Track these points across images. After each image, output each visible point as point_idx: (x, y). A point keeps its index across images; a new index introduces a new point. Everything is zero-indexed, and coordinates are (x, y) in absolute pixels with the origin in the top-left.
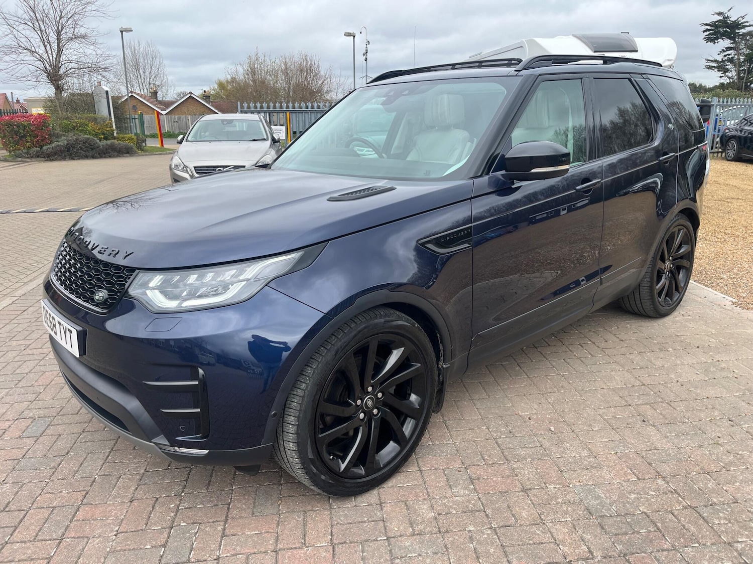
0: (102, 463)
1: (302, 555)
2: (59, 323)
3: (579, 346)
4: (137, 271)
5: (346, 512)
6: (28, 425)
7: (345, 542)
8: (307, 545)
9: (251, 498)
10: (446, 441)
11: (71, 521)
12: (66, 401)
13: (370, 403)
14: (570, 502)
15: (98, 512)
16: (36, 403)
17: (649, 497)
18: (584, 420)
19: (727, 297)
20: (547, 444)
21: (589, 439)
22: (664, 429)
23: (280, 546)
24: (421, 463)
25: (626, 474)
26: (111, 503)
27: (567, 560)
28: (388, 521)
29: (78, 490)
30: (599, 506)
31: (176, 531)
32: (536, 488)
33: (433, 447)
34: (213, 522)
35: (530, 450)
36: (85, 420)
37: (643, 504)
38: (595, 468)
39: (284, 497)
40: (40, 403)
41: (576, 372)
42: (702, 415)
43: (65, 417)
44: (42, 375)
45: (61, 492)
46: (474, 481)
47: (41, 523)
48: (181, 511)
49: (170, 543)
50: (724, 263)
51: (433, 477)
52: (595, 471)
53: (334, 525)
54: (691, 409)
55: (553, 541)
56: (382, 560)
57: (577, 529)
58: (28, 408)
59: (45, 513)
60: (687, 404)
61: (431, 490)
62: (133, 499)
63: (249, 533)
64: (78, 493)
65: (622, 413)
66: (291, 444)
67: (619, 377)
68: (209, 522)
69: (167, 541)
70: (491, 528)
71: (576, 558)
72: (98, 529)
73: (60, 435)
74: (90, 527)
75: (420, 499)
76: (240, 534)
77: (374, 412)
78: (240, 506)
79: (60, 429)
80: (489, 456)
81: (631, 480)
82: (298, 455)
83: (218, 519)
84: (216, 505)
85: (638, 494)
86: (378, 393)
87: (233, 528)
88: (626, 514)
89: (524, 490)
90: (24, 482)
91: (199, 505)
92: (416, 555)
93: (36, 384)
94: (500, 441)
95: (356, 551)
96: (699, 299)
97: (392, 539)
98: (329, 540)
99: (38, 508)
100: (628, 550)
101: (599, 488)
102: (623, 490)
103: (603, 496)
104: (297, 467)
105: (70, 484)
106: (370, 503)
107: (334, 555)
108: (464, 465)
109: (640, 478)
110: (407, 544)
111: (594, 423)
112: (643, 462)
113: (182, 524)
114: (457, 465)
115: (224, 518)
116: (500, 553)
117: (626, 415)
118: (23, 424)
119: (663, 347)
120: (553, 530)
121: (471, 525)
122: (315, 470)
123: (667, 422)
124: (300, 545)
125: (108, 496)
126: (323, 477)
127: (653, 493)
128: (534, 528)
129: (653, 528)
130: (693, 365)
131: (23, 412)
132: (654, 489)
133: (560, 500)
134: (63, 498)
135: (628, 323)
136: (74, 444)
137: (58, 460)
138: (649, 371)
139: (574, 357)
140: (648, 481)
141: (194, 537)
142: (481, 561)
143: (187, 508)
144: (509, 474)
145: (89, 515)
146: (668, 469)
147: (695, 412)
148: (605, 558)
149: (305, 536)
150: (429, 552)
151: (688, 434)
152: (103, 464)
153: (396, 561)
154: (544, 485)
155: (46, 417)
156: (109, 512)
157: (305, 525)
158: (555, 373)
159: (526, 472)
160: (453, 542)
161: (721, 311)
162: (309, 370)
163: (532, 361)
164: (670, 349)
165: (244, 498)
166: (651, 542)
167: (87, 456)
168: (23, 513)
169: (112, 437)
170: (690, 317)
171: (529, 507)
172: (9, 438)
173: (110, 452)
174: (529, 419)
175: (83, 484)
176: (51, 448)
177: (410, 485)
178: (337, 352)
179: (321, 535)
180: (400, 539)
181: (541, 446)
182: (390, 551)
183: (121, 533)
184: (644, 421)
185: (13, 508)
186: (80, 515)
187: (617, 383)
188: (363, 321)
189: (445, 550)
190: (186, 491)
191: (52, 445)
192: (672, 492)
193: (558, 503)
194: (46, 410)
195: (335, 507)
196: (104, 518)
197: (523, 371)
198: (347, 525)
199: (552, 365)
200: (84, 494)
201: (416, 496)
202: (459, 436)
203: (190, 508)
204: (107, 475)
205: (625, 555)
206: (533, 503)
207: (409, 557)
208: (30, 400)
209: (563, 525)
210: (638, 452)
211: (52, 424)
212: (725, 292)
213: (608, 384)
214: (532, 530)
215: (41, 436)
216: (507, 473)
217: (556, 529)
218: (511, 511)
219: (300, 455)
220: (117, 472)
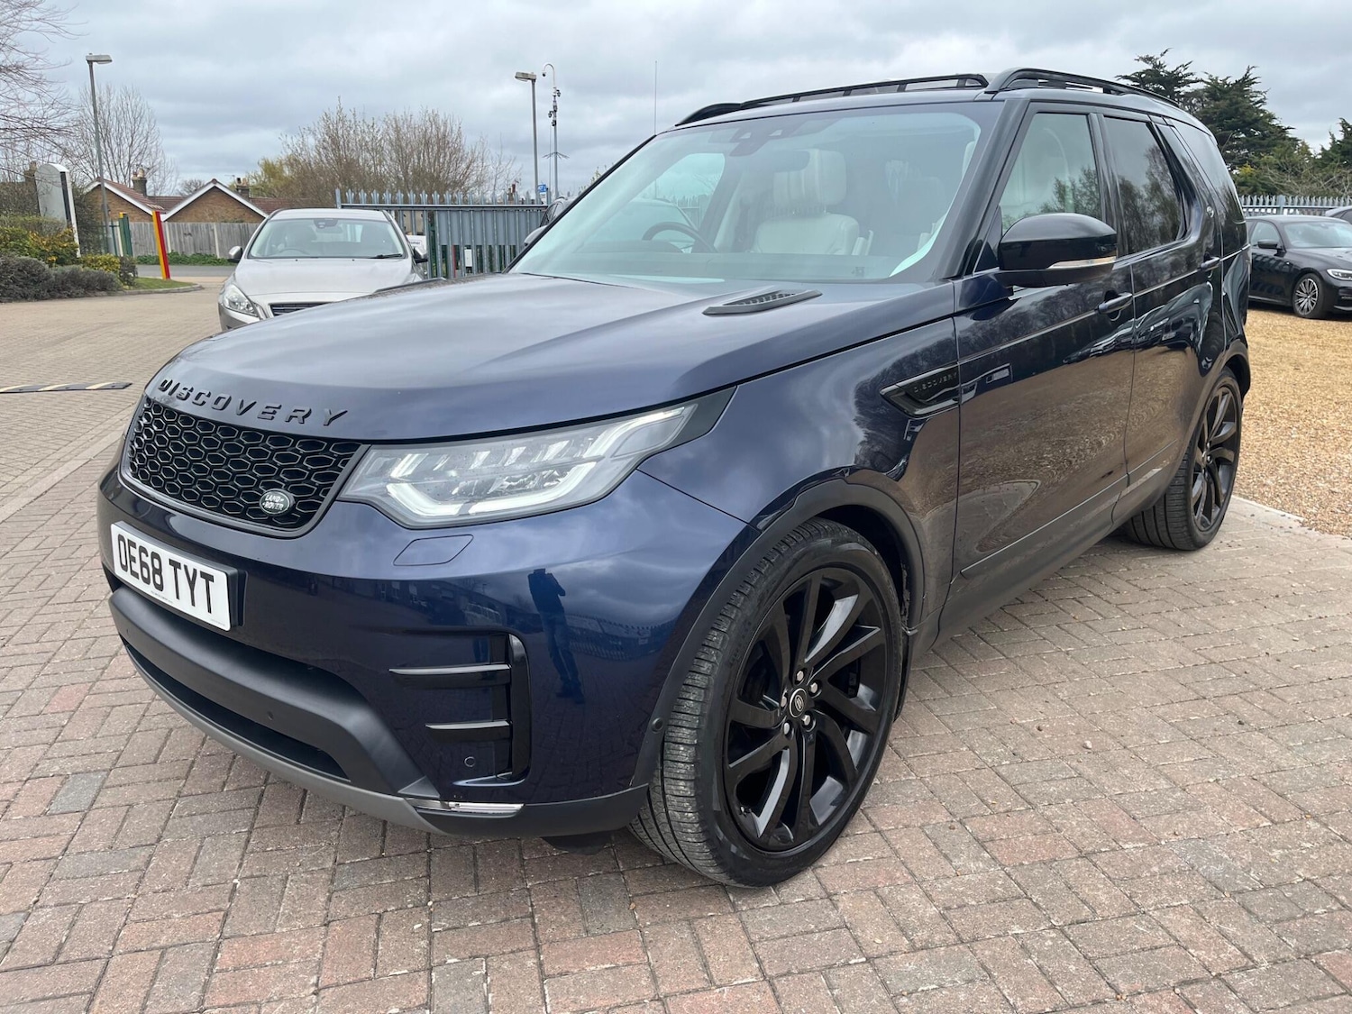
0: (238, 853)
1: (715, 1003)
2: (176, 565)
3: (1074, 601)
4: (363, 447)
5: (769, 917)
6: (56, 788)
7: (789, 973)
8: (718, 983)
9: (571, 901)
10: (905, 776)
11: (210, 973)
12: (123, 739)
13: (799, 703)
14: (1173, 871)
15: (262, 951)
16: (60, 747)
17: (1304, 852)
18: (1136, 727)
19: (1287, 515)
20: (1089, 772)
21: (1160, 760)
22: (1279, 735)
23: (664, 989)
24: (874, 818)
25: (1249, 817)
26: (284, 930)
27: (1214, 974)
28: (856, 927)
29: (205, 910)
30: (1228, 873)
31: (442, 975)
32: (1103, 850)
33: (885, 789)
34: (512, 952)
35: (1064, 784)
36: (177, 774)
37: (1301, 865)
38: (1192, 809)
39: (637, 895)
40: (70, 746)
41: (1088, 645)
42: (1333, 708)
43: (130, 770)
44: (56, 692)
45: (168, 917)
46: (987, 844)
47: (145, 981)
48: (438, 935)
49: (439, 999)
50: (1258, 461)
51: (907, 841)
52: (1194, 813)
53: (756, 942)
54: (1311, 699)
55: (1172, 941)
56: (874, 1001)
57: (1207, 918)
58: (45, 757)
59: (148, 962)
60: (1301, 691)
61: (914, 865)
62: (329, 919)
63: (593, 968)
64: (208, 916)
65: (1197, 711)
66: (682, 783)
67: (1166, 654)
68: (504, 953)
69: (430, 997)
70: (1053, 927)
71: (1226, 968)
72: (274, 984)
73: (131, 806)
74: (256, 982)
75: (899, 883)
76: (576, 971)
77: (804, 720)
78: (556, 919)
79: (128, 794)
80: (995, 797)
81: (1261, 825)
82: (694, 805)
83: (521, 947)
84: (507, 920)
85: (1283, 848)
86: (812, 683)
87: (557, 959)
88: (1279, 885)
89: (1084, 855)
90: (82, 902)
91: (470, 922)
92: (935, 986)
93: (49, 709)
94: (1003, 771)
95: (818, 988)
96: (1244, 519)
97: (877, 961)
98: (757, 972)
99: (129, 952)
100: (1309, 946)
101: (1212, 843)
102: (1256, 844)
103: (1226, 856)
104: (689, 831)
105: (185, 899)
106: (807, 897)
107: (778, 999)
108: (955, 816)
109: (1277, 820)
110: (911, 967)
111: (1157, 731)
112: (1270, 794)
113: (449, 961)
114: (942, 817)
115: (533, 943)
116: (1088, 972)
117: (1206, 714)
118: (47, 788)
119: (1219, 598)
120: (1167, 924)
121: (1013, 924)
122: (721, 836)
123: (1280, 723)
124: (704, 984)
125: (273, 918)
126: (734, 849)
127: (1309, 845)
128: (1131, 922)
129: (1334, 904)
130: (1280, 626)
131: (37, 765)
132: (1306, 837)
133: (1156, 869)
134: (177, 928)
135: (1142, 562)
136: (167, 822)
137: (143, 853)
138: (1212, 640)
139: (1073, 621)
140: (1292, 824)
141: (485, 985)
142: (1059, 989)
143: (449, 929)
144: (1045, 828)
145: (246, 958)
146: (1316, 802)
147: (1318, 703)
148: (1275, 963)
149: (705, 966)
150: (956, 979)
151: (1323, 742)
152: (243, 856)
153: (901, 1000)
154: (1114, 843)
155: (90, 772)
156: (287, 948)
157: (698, 944)
158: (1052, 648)
159: (1074, 823)
160: (993, 957)
161: (1288, 537)
162: (715, 637)
163: (1002, 631)
164: (1233, 602)
165: (559, 904)
166: (1342, 927)
167: (202, 842)
168: (99, 965)
169: (245, 803)
170: (1240, 548)
171: (1105, 885)
172: (21, 817)
173: (250, 832)
174: (1039, 729)
175: (213, 896)
176: (118, 831)
177: (870, 858)
178: (761, 600)
179: (738, 961)
180: (892, 958)
181: (1080, 775)
182: (883, 982)
183: (327, 987)
184: (1240, 723)
185: (75, 955)
186: (225, 958)
187: (1166, 662)
188: (799, 540)
189: (985, 973)
190: (435, 896)
191: (122, 826)
192: (1339, 841)
193: (1154, 875)
194: (87, 760)
195: (744, 908)
196: (280, 962)
197: (994, 647)
198: (782, 940)
199: (1040, 635)
200: (221, 918)
201: (891, 878)
202: (925, 765)
203: (455, 928)
204: (258, 877)
205: (1307, 956)
206: (1109, 877)
207: (923, 991)
208: (45, 741)
209: (1180, 913)
210: (1255, 777)
211: (107, 784)
212: (1280, 506)
213: (1152, 664)
214: (1128, 926)
215: (89, 809)
216: (1040, 826)
217: (1171, 921)
218: (1077, 894)
219: (698, 805)
220: (278, 870)
